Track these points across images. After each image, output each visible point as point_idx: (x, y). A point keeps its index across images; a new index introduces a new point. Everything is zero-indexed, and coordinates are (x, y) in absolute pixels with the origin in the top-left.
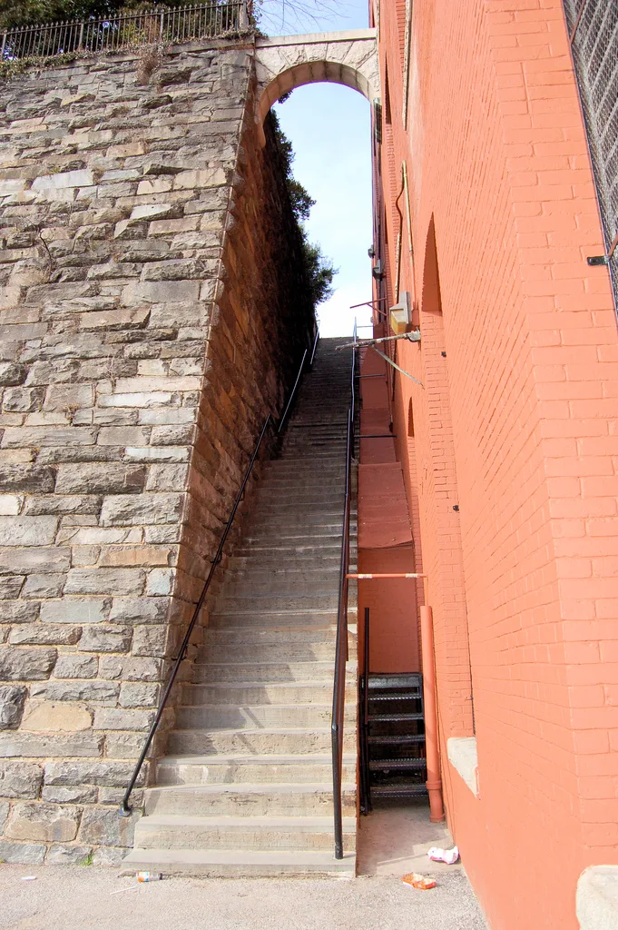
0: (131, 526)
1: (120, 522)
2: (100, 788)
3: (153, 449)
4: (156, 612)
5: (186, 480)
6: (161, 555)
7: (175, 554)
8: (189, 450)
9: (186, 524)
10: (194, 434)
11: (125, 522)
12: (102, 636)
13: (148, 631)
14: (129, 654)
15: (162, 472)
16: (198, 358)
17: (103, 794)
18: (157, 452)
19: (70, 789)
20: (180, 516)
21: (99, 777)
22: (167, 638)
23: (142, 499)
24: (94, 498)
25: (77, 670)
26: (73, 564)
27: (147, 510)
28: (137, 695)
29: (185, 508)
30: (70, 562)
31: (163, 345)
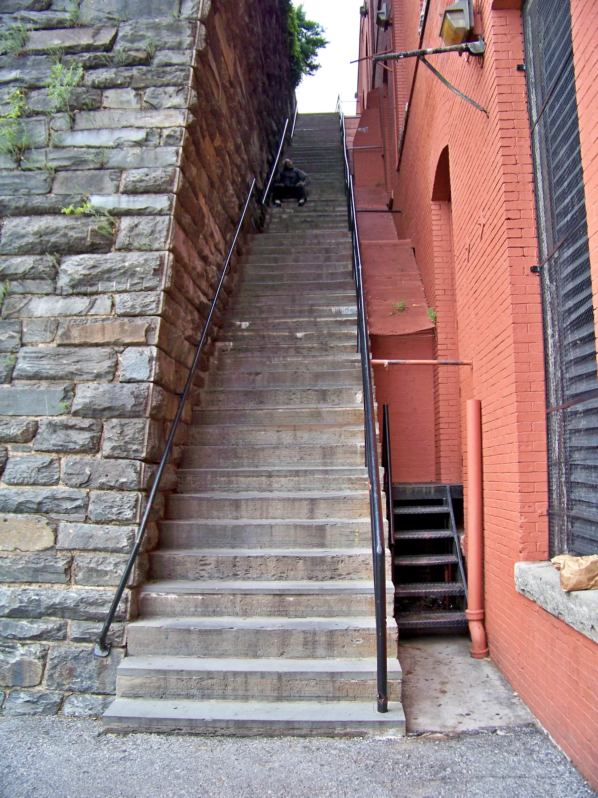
0: (97, 293)
1: (83, 289)
2: (69, 621)
3: (124, 198)
4: (132, 401)
5: (167, 237)
6: (136, 329)
7: (154, 329)
8: (171, 200)
9: (166, 291)
10: (176, 180)
11: (90, 289)
12: (64, 431)
13: (122, 426)
14: (99, 456)
15: (136, 226)
16: (180, 87)
17: (74, 629)
18: (129, 202)
19: (31, 623)
20: (160, 281)
21: (67, 608)
22: (146, 436)
23: (112, 259)
24: (50, 259)
25: (33, 474)
26: (24, 341)
27: (118, 273)
28: (112, 507)
29: (168, 271)
30: (21, 339)
31: (135, 71)
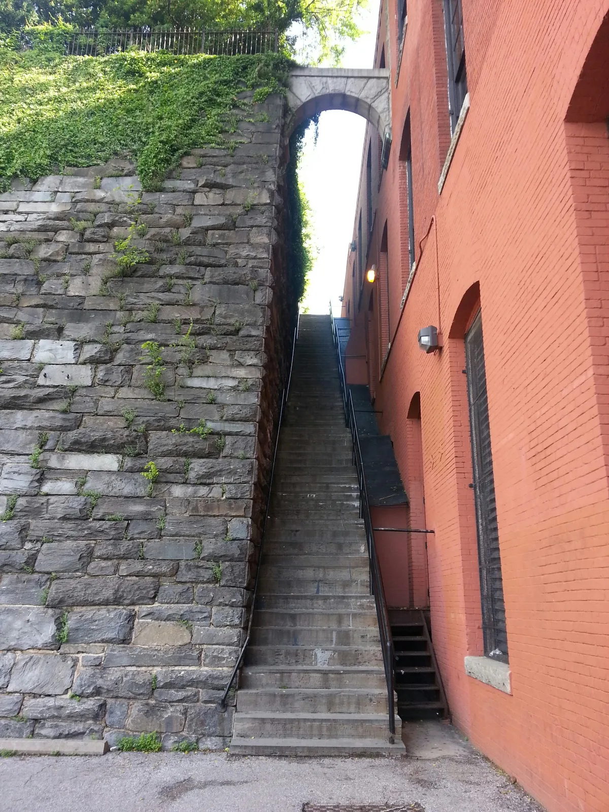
0: (213, 484)
1: (204, 481)
2: (201, 690)
3: (227, 424)
4: (239, 552)
5: (254, 450)
6: (239, 508)
7: (249, 507)
8: (255, 426)
9: (256, 484)
10: (258, 413)
11: (208, 481)
12: (195, 570)
13: (232, 567)
14: (217, 585)
15: (236, 442)
16: (257, 351)
17: (203, 694)
18: (230, 427)
19: (177, 691)
20: (251, 478)
21: (201, 681)
22: (247, 573)
23: (219, 463)
24: (183, 459)
25: (177, 597)
26: (167, 512)
27: (226, 472)
28: (227, 617)
29: (256, 472)
30: (165, 511)
31: (228, 339)
